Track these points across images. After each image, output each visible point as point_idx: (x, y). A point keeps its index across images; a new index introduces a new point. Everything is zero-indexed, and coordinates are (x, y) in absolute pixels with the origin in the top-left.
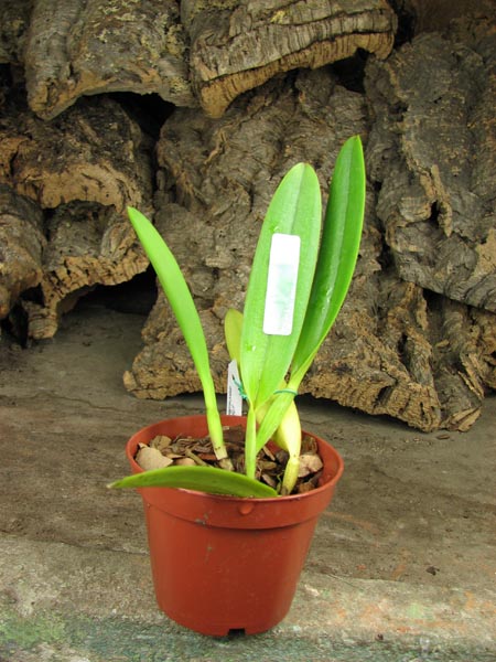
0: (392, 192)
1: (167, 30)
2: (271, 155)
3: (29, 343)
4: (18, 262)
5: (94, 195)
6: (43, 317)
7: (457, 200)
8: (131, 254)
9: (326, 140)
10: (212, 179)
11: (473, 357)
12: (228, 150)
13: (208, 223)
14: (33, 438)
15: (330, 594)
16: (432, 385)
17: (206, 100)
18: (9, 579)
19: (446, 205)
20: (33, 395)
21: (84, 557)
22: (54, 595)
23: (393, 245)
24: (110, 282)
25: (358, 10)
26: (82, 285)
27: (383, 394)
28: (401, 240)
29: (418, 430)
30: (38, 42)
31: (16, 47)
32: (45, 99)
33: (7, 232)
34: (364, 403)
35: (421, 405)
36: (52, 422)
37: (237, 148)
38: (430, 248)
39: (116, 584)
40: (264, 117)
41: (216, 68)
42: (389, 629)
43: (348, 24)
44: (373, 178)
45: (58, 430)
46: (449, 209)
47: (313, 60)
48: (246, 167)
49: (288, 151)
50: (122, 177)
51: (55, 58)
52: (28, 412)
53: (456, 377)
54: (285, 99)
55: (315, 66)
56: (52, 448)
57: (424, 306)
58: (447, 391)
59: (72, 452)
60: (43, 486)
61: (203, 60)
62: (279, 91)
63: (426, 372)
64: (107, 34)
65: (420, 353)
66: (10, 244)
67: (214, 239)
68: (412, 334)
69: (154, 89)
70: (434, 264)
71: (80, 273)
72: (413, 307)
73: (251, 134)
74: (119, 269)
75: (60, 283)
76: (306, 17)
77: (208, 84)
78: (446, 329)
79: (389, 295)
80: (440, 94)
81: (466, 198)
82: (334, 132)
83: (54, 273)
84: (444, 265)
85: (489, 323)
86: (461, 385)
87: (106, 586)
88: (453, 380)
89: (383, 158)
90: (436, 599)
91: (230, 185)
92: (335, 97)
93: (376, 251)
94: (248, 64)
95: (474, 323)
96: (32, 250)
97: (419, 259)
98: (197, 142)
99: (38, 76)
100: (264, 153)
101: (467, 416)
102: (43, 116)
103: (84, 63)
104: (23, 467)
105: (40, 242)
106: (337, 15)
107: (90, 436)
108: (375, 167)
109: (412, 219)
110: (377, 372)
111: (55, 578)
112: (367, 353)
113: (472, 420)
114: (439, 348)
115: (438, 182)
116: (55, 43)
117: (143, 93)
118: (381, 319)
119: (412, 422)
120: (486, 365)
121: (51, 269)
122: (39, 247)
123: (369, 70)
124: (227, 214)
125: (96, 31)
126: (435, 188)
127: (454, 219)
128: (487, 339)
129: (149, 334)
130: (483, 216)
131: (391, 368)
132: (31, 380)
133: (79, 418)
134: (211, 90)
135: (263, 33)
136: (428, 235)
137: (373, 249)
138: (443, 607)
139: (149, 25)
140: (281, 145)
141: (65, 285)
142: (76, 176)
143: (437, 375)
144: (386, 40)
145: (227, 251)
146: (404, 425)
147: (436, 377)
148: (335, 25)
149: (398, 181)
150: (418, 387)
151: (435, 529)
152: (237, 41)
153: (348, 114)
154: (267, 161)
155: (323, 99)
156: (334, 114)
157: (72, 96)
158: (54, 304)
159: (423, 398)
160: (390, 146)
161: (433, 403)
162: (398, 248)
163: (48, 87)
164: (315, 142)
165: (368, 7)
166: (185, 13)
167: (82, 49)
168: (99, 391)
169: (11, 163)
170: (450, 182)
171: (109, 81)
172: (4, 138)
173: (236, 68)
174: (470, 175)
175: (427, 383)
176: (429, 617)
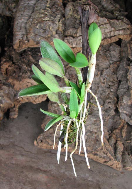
0: (122, 89)
1: (59, 21)
4: (6, 103)
6: (14, 111)
9: (106, 64)
10: (69, 72)
14: (7, 166)
16: (121, 161)
20: (8, 144)
23: (119, 109)
24: (35, 103)
25: (120, 29)
26: (26, 102)
27: (106, 162)
28: (122, 109)
30: (18, 24)
32: (18, 45)
33: (4, 93)
34: (101, 162)
36: (12, 158)
41: (72, 45)
43: (116, 33)
44: (119, 79)
45: (14, 162)
47: (104, 43)
51: (22, 31)
52: (6, 153)
56: (11, 171)
57: (126, 128)
58: (126, 160)
59: (17, 173)
61: (68, 41)
63: (119, 155)
64: (39, 26)
65: (120, 149)
66: (4, 97)
68: (119, 143)
70: (131, 117)
71: (26, 99)
74: (37, 100)
75: (20, 101)
78: (131, 136)
79: (116, 121)
82: (109, 61)
83: (18, 99)
88: (128, 157)
89: (122, 75)
92: (112, 47)
93: (115, 107)
96: (11, 97)
97: (126, 114)
99: (16, 38)
101: (130, 168)
102: (18, 51)
103: (31, 36)
104: (3, 179)
105: (14, 93)
106: (113, 31)
107: (22, 166)
108: (119, 77)
109: (126, 103)
110: (105, 155)
112: (104, 148)
114: (128, 143)
116: (23, 25)
125: (36, 24)
129: (43, 126)
131: (109, 155)
132: (9, 136)
137: (114, 106)
139: (53, 22)
144: (129, 36)
146: (112, 168)
148: (112, 33)
149: (125, 86)
150: (116, 162)
152: (79, 38)
153: (115, 53)
155: (107, 48)
156: (110, 54)
157: (26, 47)
158: (18, 106)
159: (117, 165)
160: (125, 72)
161: (120, 166)
162: (120, 111)
163: (20, 42)
164: (102, 64)
165: (124, 27)
166: (66, 13)
167: (31, 31)
168: (27, 143)
169: (6, 70)
171: (38, 45)
172: (5, 62)
173: (78, 46)
175: (119, 160)
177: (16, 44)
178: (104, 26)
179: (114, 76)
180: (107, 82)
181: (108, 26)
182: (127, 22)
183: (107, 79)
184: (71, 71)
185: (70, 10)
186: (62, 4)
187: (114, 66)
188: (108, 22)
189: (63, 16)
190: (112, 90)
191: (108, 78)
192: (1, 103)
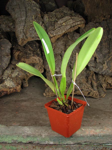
1: (42, 25)
3: (24, 88)
4: (22, 75)
5: (34, 62)
6: (26, 83)
7: (99, 56)
8: (40, 70)
11: (104, 84)
12: (56, 48)
15: (85, 129)
18: (40, 133)
19: (97, 58)
20: (28, 99)
21: (49, 128)
22: (47, 134)
23: (88, 65)
25: (78, 21)
26: (32, 76)
27: (89, 93)
30: (18, 31)
31: (11, 28)
32: (21, 42)
34: (86, 95)
36: (33, 104)
38: (95, 65)
40: (62, 40)
41: (53, 35)
42: (94, 134)
43: (76, 23)
45: (35, 105)
46: (98, 58)
47: (71, 31)
48: (59, 51)
49: (67, 47)
50: (39, 58)
51: (22, 34)
52: (29, 103)
53: (101, 88)
54: (65, 36)
56: (35, 109)
57: (95, 75)
58: (100, 91)
59: (39, 109)
60: (37, 116)
61: (50, 33)
63: (96, 88)
64: (31, 29)
65: (95, 85)
66: (20, 72)
68: (93, 82)
70: (96, 68)
72: (93, 76)
73: (60, 44)
75: (28, 76)
76: (69, 24)
78: (99, 79)
79: (88, 73)
81: (100, 55)
83: (27, 75)
84: (98, 68)
85: (106, 77)
86: (102, 90)
87: (54, 132)
88: (100, 89)
90: (100, 129)
91: (57, 55)
92: (75, 35)
94: (59, 34)
95: (104, 77)
97: (93, 67)
99: (19, 38)
100: (62, 48)
101: (104, 95)
102: (22, 46)
103: (28, 35)
104: (32, 113)
106: (74, 22)
107: (41, 106)
109: (91, 60)
110: (88, 90)
111: (46, 132)
112: (86, 86)
113: (104, 96)
114: (98, 83)
118: (87, 79)
119: (94, 97)
120: (106, 85)
121: (26, 74)
123: (80, 30)
124: (57, 61)
125: (29, 28)
126: (95, 54)
127: (99, 60)
128: (106, 80)
130: (104, 58)
131: (90, 89)
132: (26, 96)
133: (38, 102)
134: (53, 39)
135: (61, 28)
136: (94, 62)
138: (102, 130)
142: (31, 59)
143: (98, 88)
144: (83, 25)
145: (58, 68)
146: (93, 98)
147: (97, 89)
148: (74, 24)
150: (95, 92)
151: (100, 116)
152: (57, 29)
153: (77, 38)
154: (63, 49)
155: (72, 36)
156: (75, 39)
157: (26, 41)
158: (27, 80)
159: (96, 93)
161: (98, 94)
163: (22, 40)
165: (80, 20)
166: (45, 21)
167: (27, 32)
168: (39, 97)
169: (18, 56)
170: (97, 52)
171: (33, 39)
172: (16, 52)
173: (57, 34)
174: (101, 50)
175: (96, 91)
176: (100, 131)
177: (20, 42)
178: (69, 20)
181: (71, 20)
182: (80, 17)
185: (47, 18)
186: (41, 17)
187: (79, 44)
188: (71, 18)
189: (43, 23)
191: (77, 51)
192: (19, 75)
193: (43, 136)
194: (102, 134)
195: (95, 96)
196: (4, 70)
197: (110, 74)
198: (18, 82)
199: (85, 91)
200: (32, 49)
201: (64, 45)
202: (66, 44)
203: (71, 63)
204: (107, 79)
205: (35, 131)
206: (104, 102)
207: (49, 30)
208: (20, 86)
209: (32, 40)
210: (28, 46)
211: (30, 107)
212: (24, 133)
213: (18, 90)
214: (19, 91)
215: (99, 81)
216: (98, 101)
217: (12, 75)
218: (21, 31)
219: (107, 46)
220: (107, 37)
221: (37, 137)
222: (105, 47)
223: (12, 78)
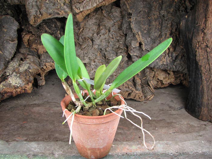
0: (129, 38)
2: (96, 29)
3: (39, 87)
4: (34, 68)
6: (41, 79)
7: (146, 40)
9: (111, 23)
10: (81, 37)
11: (152, 82)
12: (85, 29)
13: (82, 50)
14: (46, 115)
15: (117, 146)
16: (141, 91)
17: (78, 18)
18: (52, 151)
19: (143, 43)
20: (43, 102)
21: (66, 144)
22: (61, 152)
23: (130, 54)
26: (50, 70)
27: (129, 94)
28: (132, 52)
29: (139, 101)
30: (29, 3)
32: (34, 21)
33: (30, 61)
34: (125, 97)
35: (139, 96)
36: (50, 110)
37: (87, 28)
38: (140, 53)
39: (73, 148)
40: (94, 18)
41: (80, 9)
42: (128, 152)
44: (124, 33)
45: (52, 112)
46: (144, 44)
48: (90, 33)
49: (101, 28)
51: (35, 8)
52: (43, 108)
53: (147, 87)
54: (99, 12)
55: (106, 5)
56: (51, 117)
58: (145, 91)
59: (57, 117)
60: (52, 127)
61: (76, 7)
62: (98, 10)
63: (139, 87)
64: (48, 1)
65: (138, 83)
66: (31, 64)
67: (84, 54)
68: (136, 78)
69: (64, 16)
71: (49, 67)
73: (91, 23)
75: (44, 70)
77: (78, 14)
78: (145, 74)
80: (140, 10)
81: (148, 40)
82: (113, 21)
83: (43, 68)
85: (157, 71)
86: (149, 89)
87: (71, 149)
88: (147, 89)
89: (127, 28)
90: (138, 145)
91: (86, 39)
92: (113, 10)
94: (88, 8)
95: (153, 71)
96: (37, 64)
97: (137, 57)
98: (76, 25)
99: (31, 15)
100: (95, 28)
101: (151, 97)
102: (34, 26)
103: (43, 10)
104: (46, 123)
105: (38, 61)
108: (124, 31)
109: (134, 47)
110: (127, 89)
111: (61, 149)
112: (125, 84)
113: (152, 98)
114: (144, 79)
115: (140, 36)
117: (60, 17)
119: (137, 100)
120: (156, 82)
121: (42, 67)
122: (38, 62)
123: (121, 2)
124: (87, 47)
126: (140, 38)
127: (145, 46)
128: (156, 75)
129: (70, 83)
130: (153, 44)
131: (131, 88)
132: (41, 98)
133: (56, 108)
134: (79, 15)
136: (139, 50)
137: (125, 54)
138: (140, 146)
140: (99, 25)
141: (46, 70)
145: (88, 58)
146: (135, 101)
147: (142, 88)
149: (131, 35)
150: (138, 92)
152: (85, 2)
153: (117, 14)
154: (95, 30)
155: (109, 11)
156: (113, 15)
157: (41, 20)
158: (43, 75)
159: (139, 94)
160: (128, 25)
161: (142, 95)
162: (131, 54)
163: (34, 17)
164: (108, 24)
167: (42, 6)
168: (59, 99)
169: (28, 41)
170: (144, 36)
171: (51, 15)
172: (25, 35)
173: (85, 9)
174: (149, 33)
175: (140, 91)
176: (136, 148)
177: (31, 20)
179: (120, 32)
180: (115, 37)
183: (114, 35)
184: (83, 35)
187: (118, 24)
190: (121, 43)
191: (116, 34)
192: (30, 69)
193: (57, 156)
194: (140, 152)
195: (138, 98)
196: (9, 62)
197: (161, 67)
198: (27, 79)
199: (123, 92)
200: (50, 31)
201: (97, 24)
202: (100, 24)
203: (106, 50)
204: (158, 74)
205: (45, 149)
206: (150, 107)
207: (74, 2)
208: (30, 85)
209: (49, 17)
210: (44, 26)
211: (45, 114)
212: (30, 151)
213: (28, 89)
214: (30, 92)
215: (146, 77)
216: (142, 105)
217: (19, 69)
218: (34, 3)
219: (158, 26)
220: (159, 13)
221: (47, 156)
222: (156, 28)
223: (19, 74)
